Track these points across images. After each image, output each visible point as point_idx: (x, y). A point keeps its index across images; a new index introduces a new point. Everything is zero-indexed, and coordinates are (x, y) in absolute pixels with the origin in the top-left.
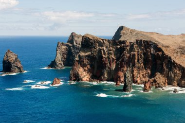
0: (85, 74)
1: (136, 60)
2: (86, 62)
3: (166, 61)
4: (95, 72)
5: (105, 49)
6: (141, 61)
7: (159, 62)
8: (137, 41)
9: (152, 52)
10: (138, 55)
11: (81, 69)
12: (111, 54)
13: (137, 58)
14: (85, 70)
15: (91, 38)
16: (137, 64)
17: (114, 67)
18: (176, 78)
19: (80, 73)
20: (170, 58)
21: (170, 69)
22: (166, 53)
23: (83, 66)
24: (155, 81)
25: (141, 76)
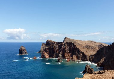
0: (47, 55)
1: (66, 50)
2: (48, 50)
3: (77, 50)
4: (51, 54)
5: (55, 45)
6: (68, 50)
7: (75, 50)
8: (67, 42)
9: (72, 46)
10: (67, 48)
11: (46, 53)
12: (57, 47)
13: (66, 49)
14: (47, 54)
15: (50, 41)
16: (66, 51)
17: (58, 52)
18: (81, 57)
19: (45, 55)
20: (79, 49)
21: (79, 54)
22: (77, 47)
23: (47, 52)
24: (73, 58)
25: (68, 56)
